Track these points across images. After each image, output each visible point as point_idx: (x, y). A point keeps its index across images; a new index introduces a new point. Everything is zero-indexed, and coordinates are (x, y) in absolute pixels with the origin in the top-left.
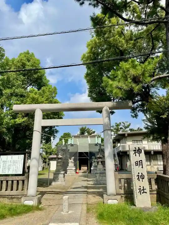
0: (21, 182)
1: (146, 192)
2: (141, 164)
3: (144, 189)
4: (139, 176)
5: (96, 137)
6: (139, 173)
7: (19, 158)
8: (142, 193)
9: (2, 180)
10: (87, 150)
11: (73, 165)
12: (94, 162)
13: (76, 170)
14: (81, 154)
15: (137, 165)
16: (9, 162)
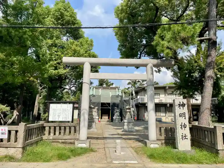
0: (73, 128)
1: (187, 139)
2: (184, 116)
3: (185, 136)
4: (182, 125)
5: (117, 89)
6: (182, 123)
7: (68, 107)
8: (184, 139)
9: (56, 126)
10: (109, 101)
11: (96, 114)
12: (116, 112)
13: (99, 119)
14: (103, 104)
15: (181, 116)
16: (59, 110)
